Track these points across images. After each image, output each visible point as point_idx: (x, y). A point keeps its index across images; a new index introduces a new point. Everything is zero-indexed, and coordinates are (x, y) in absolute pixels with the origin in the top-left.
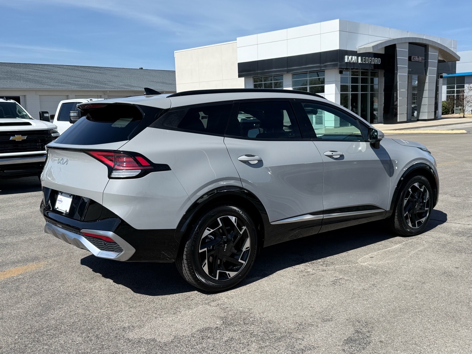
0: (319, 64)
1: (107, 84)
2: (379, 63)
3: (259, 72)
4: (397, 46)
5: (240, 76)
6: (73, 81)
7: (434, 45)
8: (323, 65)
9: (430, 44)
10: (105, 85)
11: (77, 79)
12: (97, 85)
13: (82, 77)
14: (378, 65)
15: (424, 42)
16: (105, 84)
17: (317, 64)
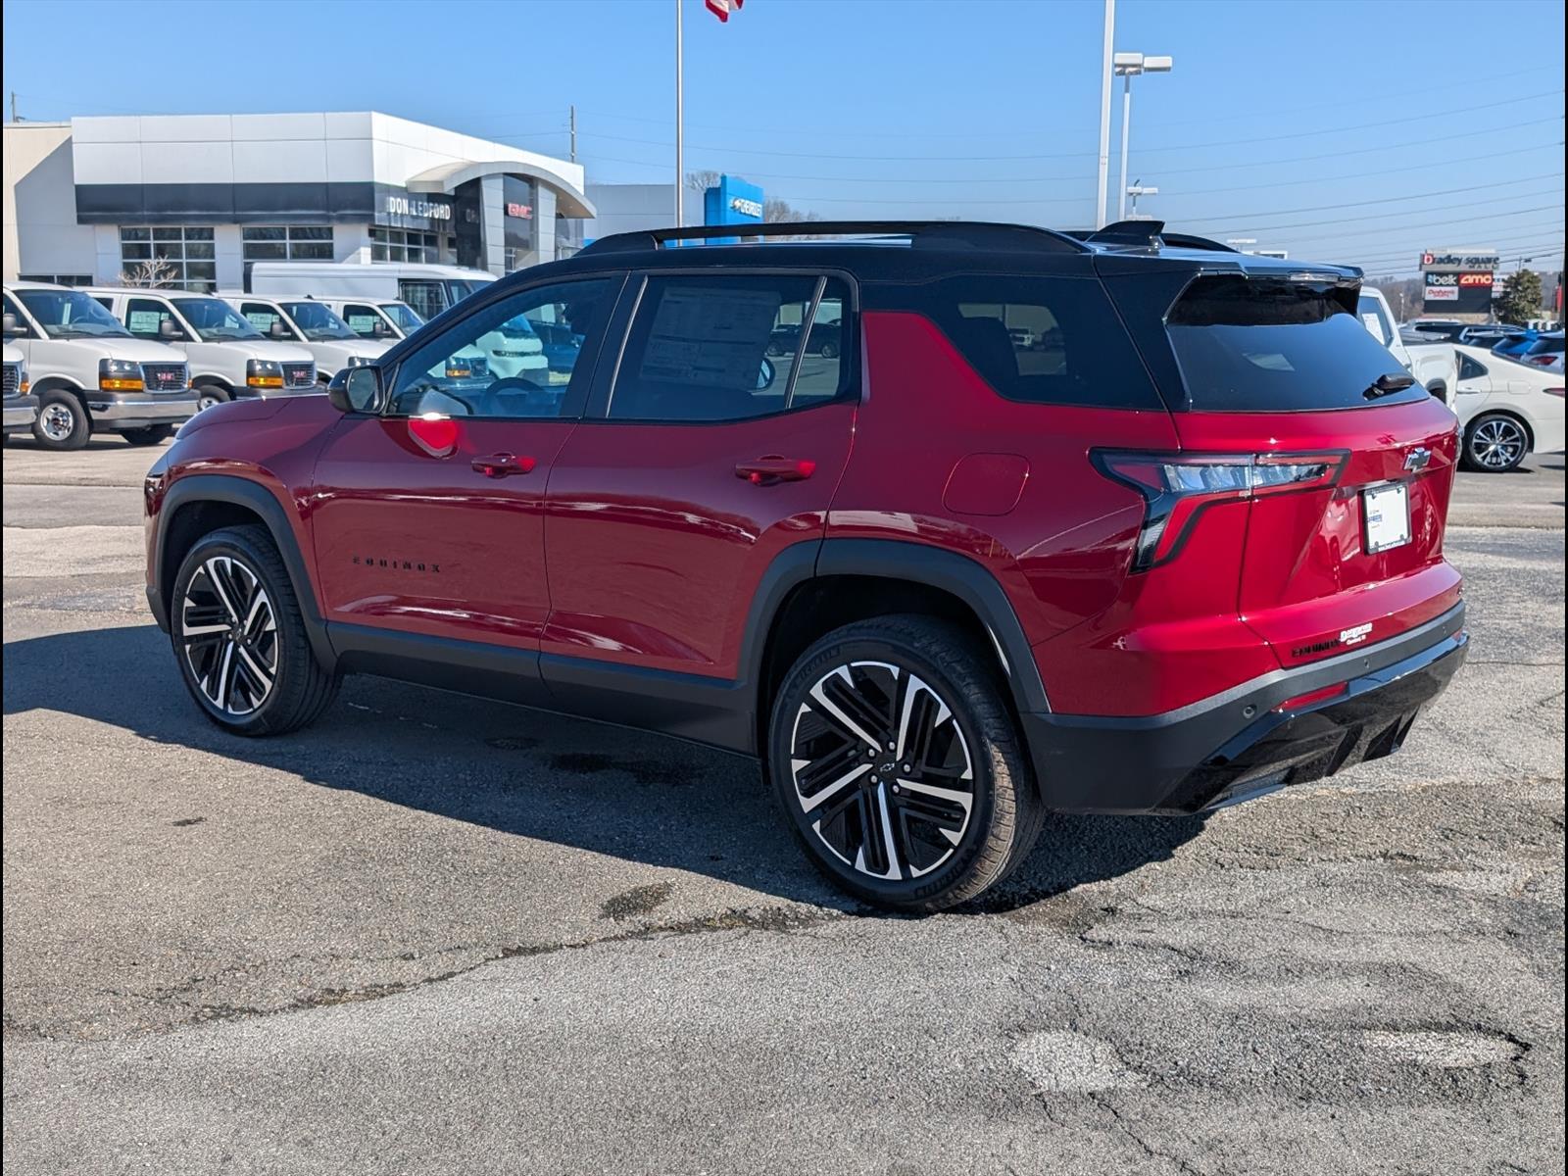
0: (323, 209)
2: (448, 218)
3: (146, 213)
4: (484, 183)
5: (81, 220)
7: (549, 179)
8: (334, 214)
9: (543, 177)
14: (444, 220)
15: (531, 173)
17: (317, 208)
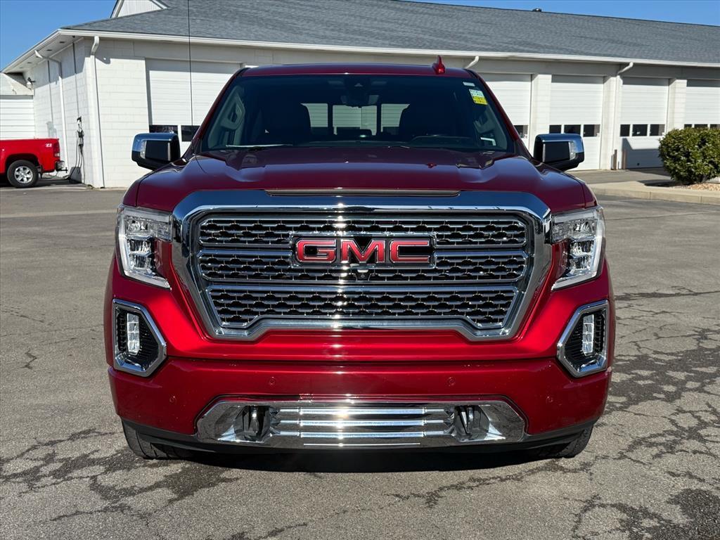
1: (471, 38)
6: (379, 28)
10: (467, 41)
11: (386, 25)
12: (445, 40)
13: (400, 22)
16: (466, 39)
